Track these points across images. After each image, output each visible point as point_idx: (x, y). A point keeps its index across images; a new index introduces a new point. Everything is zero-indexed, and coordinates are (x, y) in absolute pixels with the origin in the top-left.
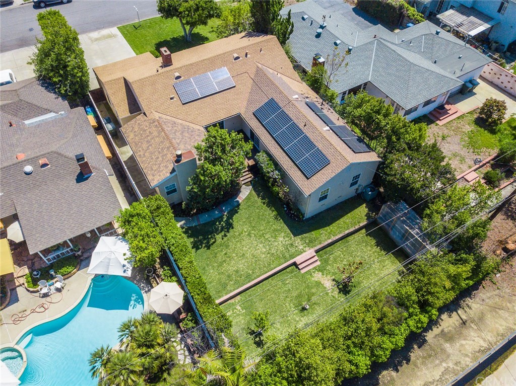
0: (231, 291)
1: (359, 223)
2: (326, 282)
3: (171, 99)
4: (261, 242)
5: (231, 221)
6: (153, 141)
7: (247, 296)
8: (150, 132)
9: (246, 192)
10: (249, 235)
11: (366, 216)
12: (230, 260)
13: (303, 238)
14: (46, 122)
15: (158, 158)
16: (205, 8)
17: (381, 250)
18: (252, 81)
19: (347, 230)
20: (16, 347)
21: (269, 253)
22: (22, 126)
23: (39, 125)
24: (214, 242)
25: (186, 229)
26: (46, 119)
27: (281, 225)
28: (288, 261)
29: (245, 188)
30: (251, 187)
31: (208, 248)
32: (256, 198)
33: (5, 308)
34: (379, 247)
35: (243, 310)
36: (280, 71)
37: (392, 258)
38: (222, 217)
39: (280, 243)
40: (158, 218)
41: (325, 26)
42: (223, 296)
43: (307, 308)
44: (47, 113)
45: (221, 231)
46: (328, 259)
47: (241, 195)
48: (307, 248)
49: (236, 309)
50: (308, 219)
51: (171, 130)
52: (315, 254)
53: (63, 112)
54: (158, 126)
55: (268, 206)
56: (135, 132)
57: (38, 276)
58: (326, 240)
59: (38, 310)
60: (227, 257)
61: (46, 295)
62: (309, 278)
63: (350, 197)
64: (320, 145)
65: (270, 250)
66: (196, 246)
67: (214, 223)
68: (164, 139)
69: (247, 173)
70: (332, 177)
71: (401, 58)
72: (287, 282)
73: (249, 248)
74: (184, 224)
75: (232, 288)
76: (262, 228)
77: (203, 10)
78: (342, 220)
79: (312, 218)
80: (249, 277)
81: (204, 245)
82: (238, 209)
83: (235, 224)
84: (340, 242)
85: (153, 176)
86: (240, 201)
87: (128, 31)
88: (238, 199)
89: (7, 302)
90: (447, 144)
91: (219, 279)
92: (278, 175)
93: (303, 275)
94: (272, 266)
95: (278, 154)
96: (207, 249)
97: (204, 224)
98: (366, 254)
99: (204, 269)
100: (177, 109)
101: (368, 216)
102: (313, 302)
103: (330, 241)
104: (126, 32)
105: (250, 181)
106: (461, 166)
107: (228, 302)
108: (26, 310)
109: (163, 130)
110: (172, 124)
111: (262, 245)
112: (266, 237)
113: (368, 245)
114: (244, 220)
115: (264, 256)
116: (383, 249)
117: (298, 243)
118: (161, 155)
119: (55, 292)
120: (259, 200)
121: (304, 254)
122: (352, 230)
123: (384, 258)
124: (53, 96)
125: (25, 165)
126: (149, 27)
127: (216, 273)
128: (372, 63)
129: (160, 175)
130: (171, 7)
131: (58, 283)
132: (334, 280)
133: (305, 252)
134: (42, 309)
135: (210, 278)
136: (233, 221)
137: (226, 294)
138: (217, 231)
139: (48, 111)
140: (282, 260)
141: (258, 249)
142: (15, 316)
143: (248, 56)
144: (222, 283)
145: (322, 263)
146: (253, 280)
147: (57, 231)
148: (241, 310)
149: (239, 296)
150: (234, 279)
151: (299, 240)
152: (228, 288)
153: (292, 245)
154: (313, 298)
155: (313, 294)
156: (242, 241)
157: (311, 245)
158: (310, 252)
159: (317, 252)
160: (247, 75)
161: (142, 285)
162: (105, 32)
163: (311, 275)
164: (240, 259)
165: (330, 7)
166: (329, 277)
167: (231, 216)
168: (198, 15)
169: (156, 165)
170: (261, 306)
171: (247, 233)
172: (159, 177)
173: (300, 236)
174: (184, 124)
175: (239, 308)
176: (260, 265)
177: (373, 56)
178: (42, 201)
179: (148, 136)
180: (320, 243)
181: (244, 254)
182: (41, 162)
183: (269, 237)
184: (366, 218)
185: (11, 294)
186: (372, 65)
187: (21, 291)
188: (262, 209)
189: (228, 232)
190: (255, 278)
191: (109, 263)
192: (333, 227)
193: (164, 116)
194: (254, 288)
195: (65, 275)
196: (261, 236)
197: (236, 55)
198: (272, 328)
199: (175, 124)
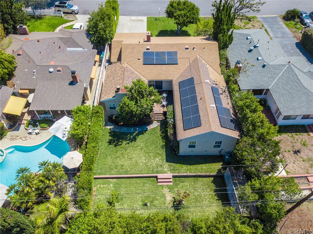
0: (112, 174)
1: (211, 172)
2: (169, 196)
3: (139, 59)
4: (145, 156)
5: (137, 137)
6: (116, 77)
7: (120, 182)
8: (117, 73)
9: (155, 125)
10: (141, 149)
11: (218, 170)
12: (122, 158)
13: (170, 165)
14: (76, 51)
15: (113, 87)
16: (189, 17)
17: (216, 195)
18: (189, 64)
19: (200, 172)
20: (4, 151)
21: (145, 164)
22: (64, 50)
23: (71, 52)
24: (120, 145)
25: (111, 131)
26: (77, 50)
27: (163, 152)
28: (154, 174)
29: (156, 123)
30: (160, 124)
31: (116, 146)
32: (158, 131)
33: (11, 131)
34: (215, 193)
35: (113, 188)
36: (210, 64)
37: (219, 204)
38: (133, 133)
39: (155, 161)
40: (94, 117)
41: (258, 47)
42: (107, 175)
43: (148, 205)
44: (79, 48)
45: (128, 140)
46: (179, 184)
47: (151, 126)
48: (169, 172)
49: (110, 185)
50: (180, 156)
51: (128, 75)
52: (172, 177)
53: (86, 50)
54: (123, 71)
55: (162, 138)
56: (112, 70)
57: (32, 123)
58: (183, 172)
59: (23, 139)
60: (122, 156)
61: (30, 133)
62: (160, 189)
63: (215, 155)
64: (202, 113)
65: (147, 162)
66: (110, 142)
67: (127, 134)
68: (121, 78)
69: (162, 115)
70: (197, 135)
71: (298, 81)
72: (146, 185)
73: (137, 156)
74: (112, 128)
75: (114, 173)
76: (151, 149)
77: (187, 18)
78: (201, 165)
79: (184, 156)
80: (126, 172)
81: (114, 144)
82: (145, 133)
83: (138, 140)
84: (193, 178)
85: (105, 95)
86: (149, 129)
87: (151, 20)
88: (148, 127)
89: (13, 129)
90: (308, 151)
91: (111, 165)
92: (172, 122)
93: (158, 186)
94: (143, 172)
95: (178, 110)
96: (114, 147)
97: (122, 133)
98: (204, 193)
99: (107, 156)
100: (139, 66)
101: (219, 171)
102: (154, 204)
103: (185, 174)
104: (150, 21)
105: (161, 120)
106: (309, 169)
107: (108, 179)
108: (18, 136)
109: (124, 73)
110: (131, 73)
111: (145, 158)
112: (150, 155)
113: (209, 188)
114: (144, 140)
115: (142, 164)
116: (217, 196)
117: (166, 166)
118: (115, 86)
119: (35, 133)
120: (159, 133)
121: (165, 174)
122: (203, 174)
123: (214, 201)
124: (88, 40)
125: (51, 68)
126: (163, 21)
127: (111, 161)
128: (277, 78)
129: (108, 96)
130: (171, 12)
131: (38, 130)
132: (174, 198)
133: (167, 173)
134: (25, 139)
135: (106, 162)
136: (138, 138)
137: (109, 175)
138: (126, 139)
139: (81, 47)
140: (150, 172)
141: (141, 159)
142: (13, 137)
143: (195, 49)
144: (111, 168)
145: (173, 185)
146: (128, 174)
147: (46, 104)
148: (112, 187)
149: (116, 179)
150: (118, 169)
151: (167, 165)
152: (113, 172)
153: (162, 166)
154: (155, 201)
155: (157, 200)
156: (136, 150)
157: (173, 171)
158: (169, 175)
159: (174, 177)
160: (188, 60)
161: (72, 149)
162: (140, 18)
163: (162, 188)
164: (128, 159)
165: (281, 37)
166: (172, 194)
167: (138, 135)
168: (183, 20)
169: (109, 90)
170: (124, 191)
171: (140, 148)
172: (107, 97)
173: (169, 163)
174: (138, 75)
175: (112, 185)
176: (137, 168)
177: (280, 74)
178: (49, 87)
179: (115, 74)
180: (179, 173)
181: (131, 158)
182: (58, 69)
183: (151, 156)
184: (217, 171)
185: (18, 126)
186: (276, 80)
187: (22, 127)
188: (158, 138)
189: (131, 142)
190: (129, 174)
191: (59, 129)
192: (193, 167)
193: (130, 67)
194: (126, 179)
195: (43, 128)
196: (147, 153)
197: (187, 47)
198: (122, 206)
199: (133, 73)
